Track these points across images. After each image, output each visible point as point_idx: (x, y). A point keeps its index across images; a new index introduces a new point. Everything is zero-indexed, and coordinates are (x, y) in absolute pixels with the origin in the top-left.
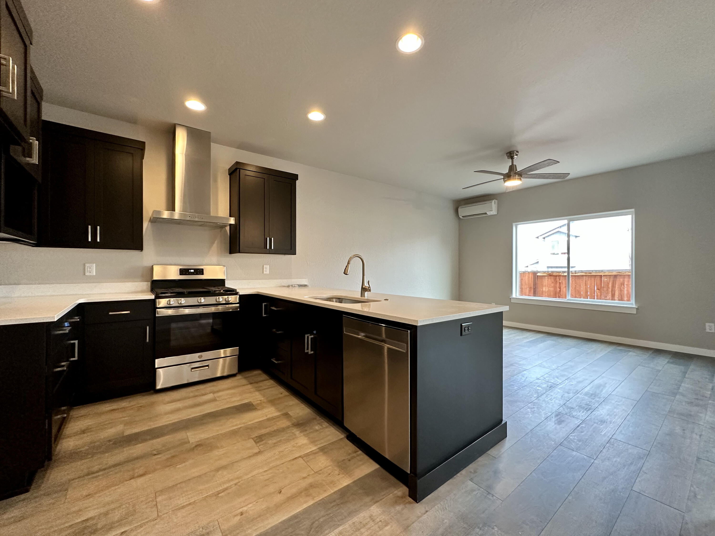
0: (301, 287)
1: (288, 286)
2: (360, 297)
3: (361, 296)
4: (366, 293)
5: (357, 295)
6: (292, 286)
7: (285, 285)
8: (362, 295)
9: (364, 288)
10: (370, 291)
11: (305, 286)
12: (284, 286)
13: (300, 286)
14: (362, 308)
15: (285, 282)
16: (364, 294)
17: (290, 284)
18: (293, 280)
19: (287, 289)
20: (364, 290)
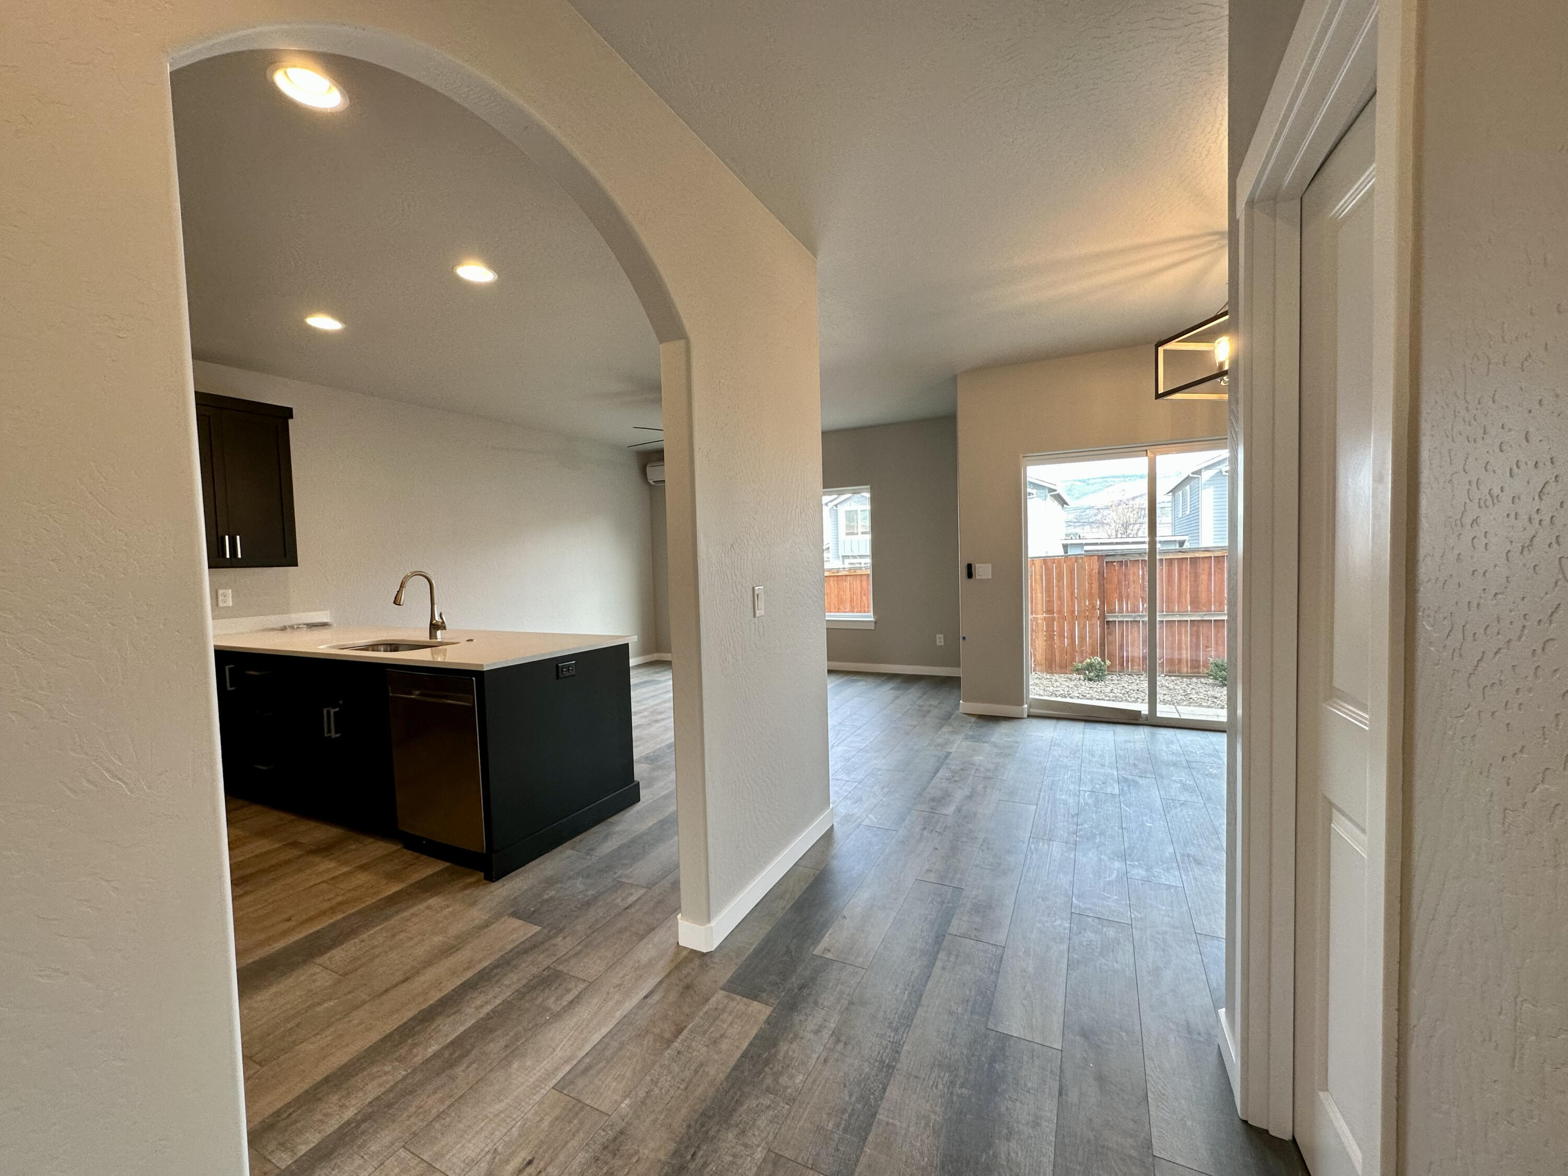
0: (313, 628)
1: (284, 629)
2: (428, 639)
3: (430, 638)
4: (439, 633)
5: (424, 636)
6: (292, 627)
7: (275, 626)
8: (432, 635)
9: (434, 625)
10: (444, 628)
11: (324, 625)
12: (273, 629)
13: (312, 626)
14: (433, 658)
15: (275, 620)
16: (436, 633)
17: (287, 624)
18: (293, 616)
19: (281, 634)
20: (435, 627)
